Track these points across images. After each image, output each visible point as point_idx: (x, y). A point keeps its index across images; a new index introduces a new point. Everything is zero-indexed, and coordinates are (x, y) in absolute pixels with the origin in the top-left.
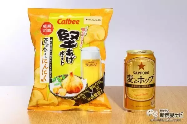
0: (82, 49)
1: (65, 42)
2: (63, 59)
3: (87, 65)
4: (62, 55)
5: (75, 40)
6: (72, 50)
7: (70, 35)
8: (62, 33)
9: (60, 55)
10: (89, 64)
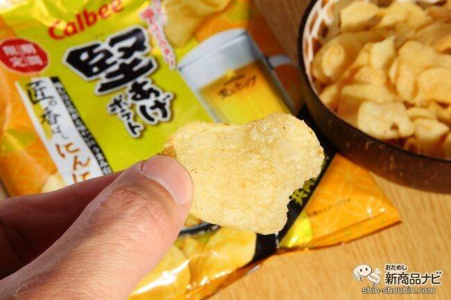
0: (180, 65)
1: (109, 76)
2: (129, 118)
3: (223, 93)
4: (120, 107)
5: (137, 55)
6: (145, 83)
7: (114, 50)
8: (84, 56)
9: (114, 110)
10: (231, 87)
